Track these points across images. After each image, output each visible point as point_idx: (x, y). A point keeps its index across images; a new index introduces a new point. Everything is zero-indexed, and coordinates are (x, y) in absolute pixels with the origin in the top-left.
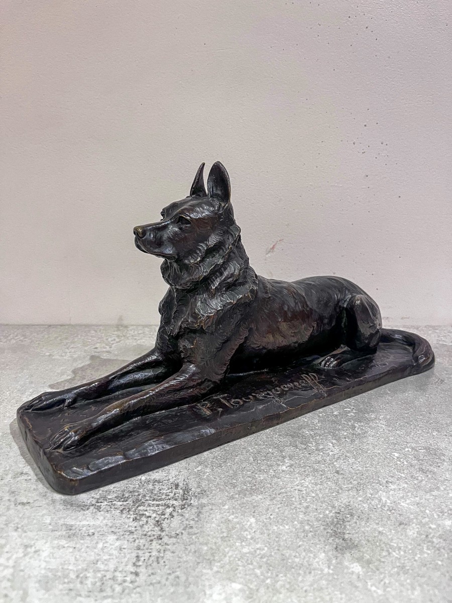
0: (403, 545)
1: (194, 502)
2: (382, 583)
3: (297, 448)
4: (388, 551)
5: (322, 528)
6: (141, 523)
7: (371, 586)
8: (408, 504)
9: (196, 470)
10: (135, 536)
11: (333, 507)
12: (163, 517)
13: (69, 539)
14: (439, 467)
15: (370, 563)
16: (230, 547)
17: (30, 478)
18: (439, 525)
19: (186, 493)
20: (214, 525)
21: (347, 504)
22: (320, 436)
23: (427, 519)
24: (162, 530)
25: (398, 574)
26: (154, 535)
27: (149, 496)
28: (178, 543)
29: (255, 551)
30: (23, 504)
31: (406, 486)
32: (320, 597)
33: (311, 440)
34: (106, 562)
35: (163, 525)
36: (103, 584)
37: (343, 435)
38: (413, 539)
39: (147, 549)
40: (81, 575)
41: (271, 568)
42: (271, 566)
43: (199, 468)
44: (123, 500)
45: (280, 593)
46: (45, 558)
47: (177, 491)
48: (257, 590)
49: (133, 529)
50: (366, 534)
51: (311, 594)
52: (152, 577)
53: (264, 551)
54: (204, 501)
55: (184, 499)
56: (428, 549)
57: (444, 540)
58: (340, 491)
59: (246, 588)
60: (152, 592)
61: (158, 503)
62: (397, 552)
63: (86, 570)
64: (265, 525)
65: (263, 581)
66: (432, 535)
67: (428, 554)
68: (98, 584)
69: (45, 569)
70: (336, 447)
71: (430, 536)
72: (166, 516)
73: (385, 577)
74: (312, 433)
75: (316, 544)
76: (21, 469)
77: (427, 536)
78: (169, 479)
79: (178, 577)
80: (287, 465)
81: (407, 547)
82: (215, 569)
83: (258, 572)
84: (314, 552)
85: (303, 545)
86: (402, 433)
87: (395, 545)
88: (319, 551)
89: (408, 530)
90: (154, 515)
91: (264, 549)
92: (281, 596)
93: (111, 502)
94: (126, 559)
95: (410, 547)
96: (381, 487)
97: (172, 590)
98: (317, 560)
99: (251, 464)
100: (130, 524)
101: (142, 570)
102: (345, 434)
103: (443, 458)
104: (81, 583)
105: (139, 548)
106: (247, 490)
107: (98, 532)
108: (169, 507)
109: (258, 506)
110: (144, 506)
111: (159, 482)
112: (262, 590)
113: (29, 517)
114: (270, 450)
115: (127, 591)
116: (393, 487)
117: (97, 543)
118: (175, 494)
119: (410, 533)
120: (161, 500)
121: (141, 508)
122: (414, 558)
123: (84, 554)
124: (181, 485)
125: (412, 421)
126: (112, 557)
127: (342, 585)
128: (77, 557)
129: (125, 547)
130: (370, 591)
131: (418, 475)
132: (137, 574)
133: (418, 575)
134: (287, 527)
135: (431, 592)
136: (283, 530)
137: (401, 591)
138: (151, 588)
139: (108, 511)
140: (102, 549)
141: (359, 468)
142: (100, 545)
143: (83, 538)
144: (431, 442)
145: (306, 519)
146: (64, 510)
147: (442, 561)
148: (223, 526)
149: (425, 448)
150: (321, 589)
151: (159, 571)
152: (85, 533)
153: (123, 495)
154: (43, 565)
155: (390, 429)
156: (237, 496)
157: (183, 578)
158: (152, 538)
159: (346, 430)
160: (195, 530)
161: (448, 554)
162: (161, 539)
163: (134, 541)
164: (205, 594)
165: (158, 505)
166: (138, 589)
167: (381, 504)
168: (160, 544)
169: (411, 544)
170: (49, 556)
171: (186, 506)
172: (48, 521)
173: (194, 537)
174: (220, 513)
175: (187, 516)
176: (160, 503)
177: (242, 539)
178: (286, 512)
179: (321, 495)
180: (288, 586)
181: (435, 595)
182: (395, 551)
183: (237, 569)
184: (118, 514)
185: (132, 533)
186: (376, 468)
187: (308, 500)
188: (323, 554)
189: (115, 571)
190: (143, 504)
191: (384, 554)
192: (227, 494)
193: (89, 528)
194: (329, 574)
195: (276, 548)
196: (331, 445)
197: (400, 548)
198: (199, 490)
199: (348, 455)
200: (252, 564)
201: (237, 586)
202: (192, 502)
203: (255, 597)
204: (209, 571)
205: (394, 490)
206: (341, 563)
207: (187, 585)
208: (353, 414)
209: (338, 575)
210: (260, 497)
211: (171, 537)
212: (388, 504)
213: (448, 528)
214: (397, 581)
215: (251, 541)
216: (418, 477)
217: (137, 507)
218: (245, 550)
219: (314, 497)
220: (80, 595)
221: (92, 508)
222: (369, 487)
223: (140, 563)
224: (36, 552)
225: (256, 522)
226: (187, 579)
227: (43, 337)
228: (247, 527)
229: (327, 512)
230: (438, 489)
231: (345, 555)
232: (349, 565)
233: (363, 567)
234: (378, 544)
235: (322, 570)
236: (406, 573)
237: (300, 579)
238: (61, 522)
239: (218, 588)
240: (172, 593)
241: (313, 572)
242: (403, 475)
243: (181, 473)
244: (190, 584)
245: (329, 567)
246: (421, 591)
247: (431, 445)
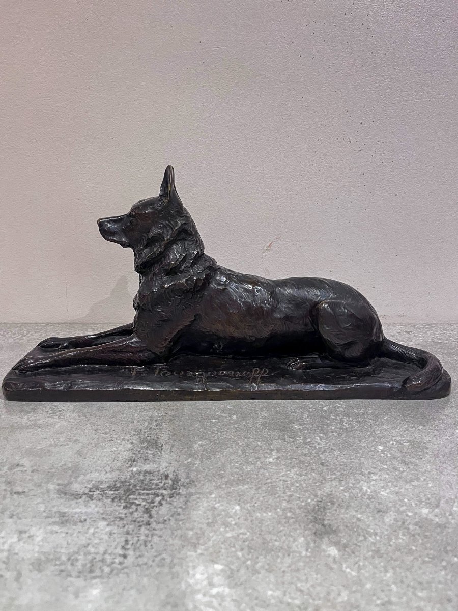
0: (379, 531)
1: (183, 491)
2: (357, 565)
3: (285, 441)
4: (364, 536)
5: (303, 515)
6: (131, 510)
7: (346, 568)
8: (387, 493)
9: (186, 462)
10: (125, 522)
11: (316, 496)
12: (152, 505)
13: (62, 525)
14: (421, 459)
15: (347, 547)
16: (215, 532)
17: (25, 469)
18: (415, 514)
19: (175, 483)
20: (200, 512)
21: (329, 493)
22: (308, 430)
23: (405, 508)
24: (151, 516)
25: (373, 557)
26: (143, 521)
27: (139, 485)
28: (166, 528)
29: (238, 536)
30: (19, 493)
31: (387, 476)
32: (297, 577)
33: (300, 434)
34: (96, 546)
35: (152, 512)
36: (93, 565)
37: (331, 429)
38: (390, 526)
39: (136, 534)
40: (72, 558)
41: (252, 551)
42: (252, 549)
43: (189, 460)
44: (114, 489)
45: (259, 573)
46: (39, 542)
47: (167, 481)
48: (238, 571)
49: (123, 516)
50: (345, 521)
51: (288, 575)
52: (139, 559)
53: (247, 536)
54: (192, 490)
55: (173, 489)
56: (404, 535)
57: (420, 527)
58: (323, 481)
59: (227, 569)
60: (139, 572)
61: (148, 492)
62: (373, 537)
63: (77, 553)
64: (249, 513)
65: (244, 562)
66: (408, 522)
67: (403, 540)
68: (88, 565)
69: (38, 552)
70: (323, 441)
71: (406, 524)
72: (155, 504)
73: (359, 560)
74: (300, 427)
75: (295, 530)
76: (17, 461)
77: (403, 523)
78: (159, 471)
79: (164, 559)
80: (274, 457)
81: (383, 533)
82: (199, 551)
83: (240, 554)
84: (294, 536)
85: (283, 530)
86: (388, 427)
87: (372, 531)
88: (298, 536)
89: (385, 518)
90: (144, 503)
91: (246, 534)
92: (260, 576)
93: (103, 491)
94: (115, 543)
95: (386, 533)
96: (363, 477)
97: (158, 570)
98: (296, 543)
99: (239, 456)
100: (121, 511)
101: (130, 553)
102: (333, 428)
103: (425, 450)
104: (72, 564)
105: (128, 533)
106: (234, 480)
107: (90, 518)
108: (158, 496)
109: (243, 495)
110: (135, 495)
111: (150, 473)
112: (242, 571)
113: (24, 506)
114: (259, 443)
115: (115, 572)
116: (374, 477)
117: (88, 528)
118: (164, 484)
119: (387, 520)
120: (151, 489)
121: (132, 497)
122: (389, 543)
123: (76, 539)
124: (171, 475)
125: (399, 416)
126: (102, 541)
127: (318, 566)
128: (69, 541)
129: (115, 532)
130: (345, 572)
131: (399, 466)
132: (125, 556)
133: (392, 559)
134: (270, 514)
135: (403, 574)
136: (266, 516)
137: (374, 573)
138: (138, 568)
139: (99, 500)
140: (93, 534)
141: (344, 460)
142: (91, 530)
143: (75, 524)
144: (415, 436)
145: (289, 506)
146: (58, 498)
147: (416, 546)
148: (209, 513)
149: (410, 442)
150: (298, 570)
151: (146, 554)
152: (77, 519)
153: (115, 485)
154: (37, 549)
155: (378, 423)
156: (224, 486)
157: (168, 560)
158: (141, 524)
159: (334, 424)
160: (182, 517)
161: (422, 540)
162: (149, 525)
163: (124, 527)
164: (188, 574)
165: (148, 494)
166: (126, 570)
167: (361, 493)
168: (148, 530)
169: (387, 530)
170: (42, 541)
171: (175, 495)
172: (42, 509)
173: (180, 523)
174: (207, 501)
175: (175, 504)
176: (150, 492)
177: (226, 525)
178: (270, 501)
179: (304, 485)
180: (267, 567)
181: (407, 577)
182: (371, 537)
183: (220, 552)
184: (110, 503)
185: (121, 519)
186: (360, 460)
187: (292, 489)
188: (302, 539)
189: (105, 553)
190: (133, 493)
191: (361, 538)
192: (214, 484)
193: (81, 515)
194: (306, 556)
195: (258, 532)
196: (318, 438)
197: (376, 534)
198: (187, 481)
199: (334, 448)
200: (234, 547)
201: (219, 567)
202: (181, 491)
203: (235, 576)
204: (194, 554)
205: (376, 480)
206: (318, 547)
207: (172, 566)
208: (342, 410)
209: (315, 557)
210: (246, 487)
211: (159, 523)
212: (368, 493)
213: (425, 516)
214: (371, 563)
215: (235, 527)
216: (400, 468)
217: (128, 496)
218: (229, 535)
219: (297, 487)
220: (71, 576)
221: (84, 497)
222: (352, 477)
223: (129, 546)
224: (30, 537)
225: (241, 510)
226: (172, 560)
227: (41, 335)
228: (231, 514)
229: (309, 500)
230: (418, 479)
231: (323, 540)
232: (325, 549)
233: (339, 551)
234: (355, 529)
235: (300, 553)
236: (381, 556)
237: (279, 560)
238: (55, 509)
239: (201, 568)
240: (157, 574)
241: (291, 554)
242: (385, 467)
243: (172, 465)
244: (175, 565)
245: (307, 550)
246: (394, 574)
247: (415, 438)
